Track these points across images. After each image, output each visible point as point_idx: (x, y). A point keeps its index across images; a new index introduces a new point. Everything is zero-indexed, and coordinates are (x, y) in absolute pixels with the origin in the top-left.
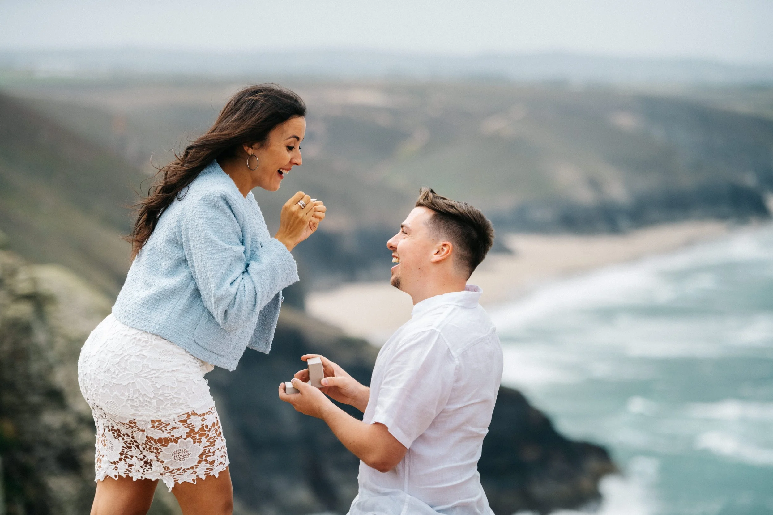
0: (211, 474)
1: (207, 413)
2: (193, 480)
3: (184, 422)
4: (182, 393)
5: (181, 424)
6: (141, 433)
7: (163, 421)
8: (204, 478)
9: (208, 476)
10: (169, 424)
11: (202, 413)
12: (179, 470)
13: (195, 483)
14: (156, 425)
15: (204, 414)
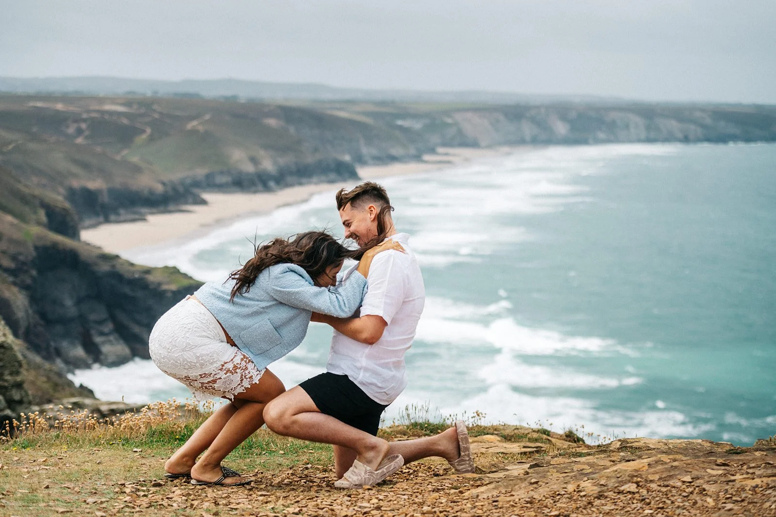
0: (254, 383)
1: (234, 358)
2: (243, 390)
3: (221, 370)
4: (215, 355)
5: (219, 371)
6: (196, 382)
7: (206, 373)
8: (249, 386)
9: (252, 385)
10: (211, 374)
11: (230, 360)
12: (232, 389)
13: (245, 391)
14: (203, 376)
15: (232, 360)
